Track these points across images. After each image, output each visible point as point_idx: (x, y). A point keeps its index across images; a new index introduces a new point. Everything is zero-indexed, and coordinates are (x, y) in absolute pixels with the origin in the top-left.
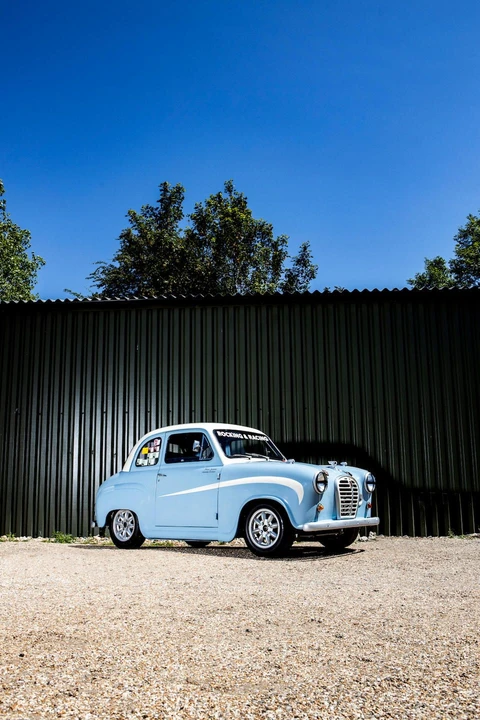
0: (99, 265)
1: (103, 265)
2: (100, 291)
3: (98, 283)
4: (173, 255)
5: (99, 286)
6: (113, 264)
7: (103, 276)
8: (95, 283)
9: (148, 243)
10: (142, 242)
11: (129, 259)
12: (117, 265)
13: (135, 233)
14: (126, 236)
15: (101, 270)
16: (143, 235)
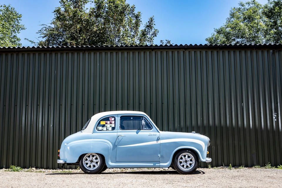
0: (43, 26)
1: (45, 26)
2: (44, 40)
3: (43, 35)
4: (82, 22)
5: (43, 37)
6: (50, 25)
7: (45, 32)
8: (41, 36)
9: (69, 15)
10: (66, 14)
11: (59, 23)
12: (53, 26)
13: (63, 9)
14: (58, 11)
15: (44, 29)
16: (66, 11)
